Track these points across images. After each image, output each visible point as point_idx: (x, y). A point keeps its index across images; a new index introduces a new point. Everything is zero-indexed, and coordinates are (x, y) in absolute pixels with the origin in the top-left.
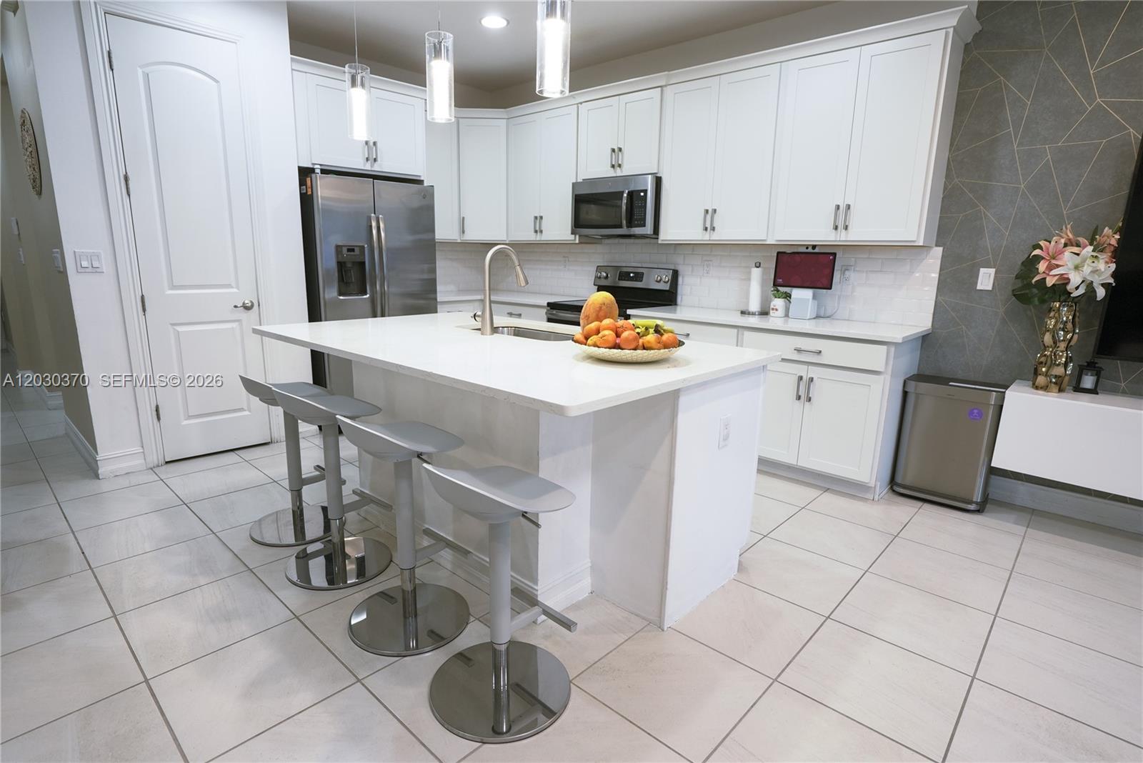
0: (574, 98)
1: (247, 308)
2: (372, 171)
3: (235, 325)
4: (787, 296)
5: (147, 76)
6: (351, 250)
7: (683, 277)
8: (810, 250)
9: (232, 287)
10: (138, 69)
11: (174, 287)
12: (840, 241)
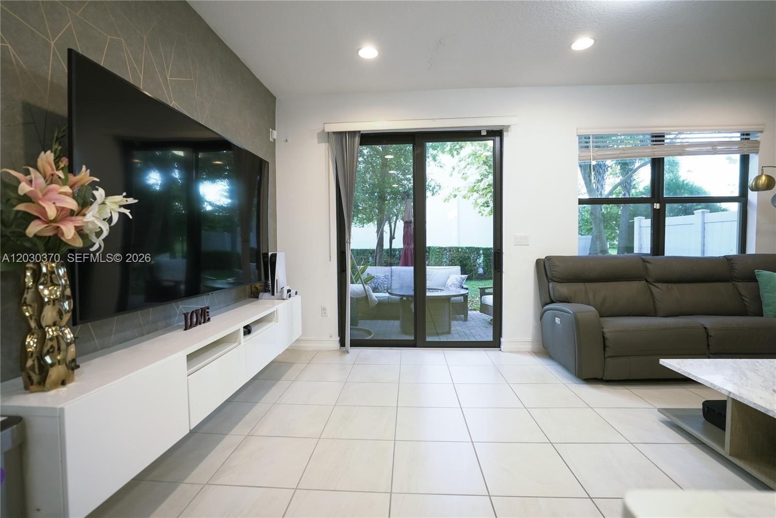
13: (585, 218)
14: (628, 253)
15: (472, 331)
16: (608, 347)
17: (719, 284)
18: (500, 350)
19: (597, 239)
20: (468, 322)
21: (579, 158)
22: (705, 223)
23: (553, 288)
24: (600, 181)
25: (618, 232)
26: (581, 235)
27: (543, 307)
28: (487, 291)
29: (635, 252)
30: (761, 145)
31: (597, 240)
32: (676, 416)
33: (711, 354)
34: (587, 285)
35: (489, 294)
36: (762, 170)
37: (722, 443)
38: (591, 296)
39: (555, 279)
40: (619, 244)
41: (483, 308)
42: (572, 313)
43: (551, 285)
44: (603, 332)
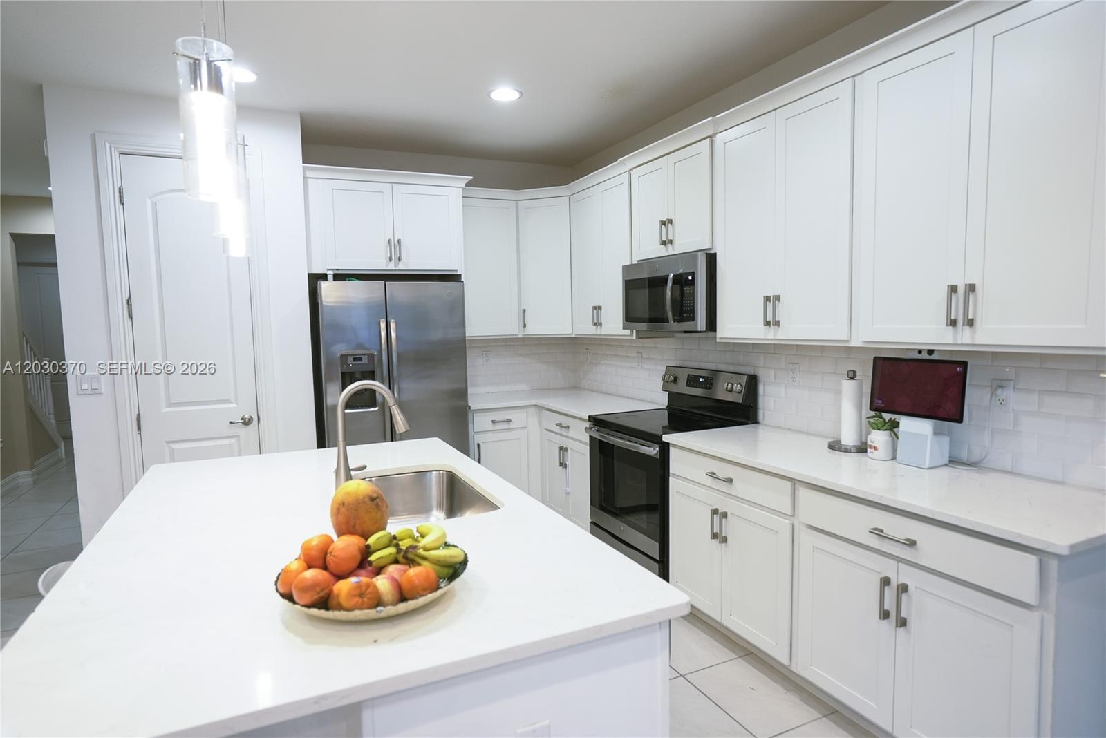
0: (625, 164)
1: (246, 422)
2: (395, 270)
3: (233, 440)
4: (894, 425)
5: (155, 205)
6: (357, 359)
7: (764, 385)
8: (925, 356)
9: (232, 402)
10: (148, 199)
11: (170, 405)
12: (962, 344)
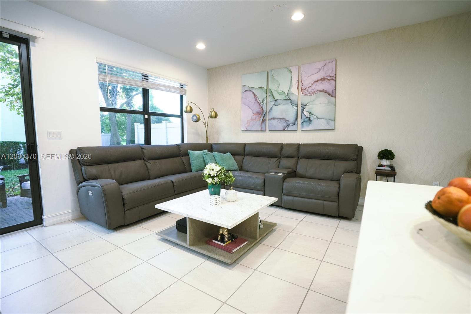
13: (106, 122)
14: (132, 144)
15: (12, 215)
16: (126, 204)
17: (175, 158)
18: (43, 226)
19: (114, 135)
20: (8, 208)
21: (99, 79)
22: (167, 128)
23: (85, 170)
24: (114, 100)
25: (126, 132)
26: (104, 133)
27: (78, 184)
28: (26, 178)
29: (136, 143)
30: (187, 92)
31: (114, 137)
32: (165, 234)
33: (176, 195)
34: (110, 165)
35: (27, 180)
36: (188, 103)
37: (186, 241)
38: (112, 173)
39: (85, 164)
40: (127, 138)
41: (24, 193)
42: (100, 186)
43: (83, 168)
44: (122, 195)
